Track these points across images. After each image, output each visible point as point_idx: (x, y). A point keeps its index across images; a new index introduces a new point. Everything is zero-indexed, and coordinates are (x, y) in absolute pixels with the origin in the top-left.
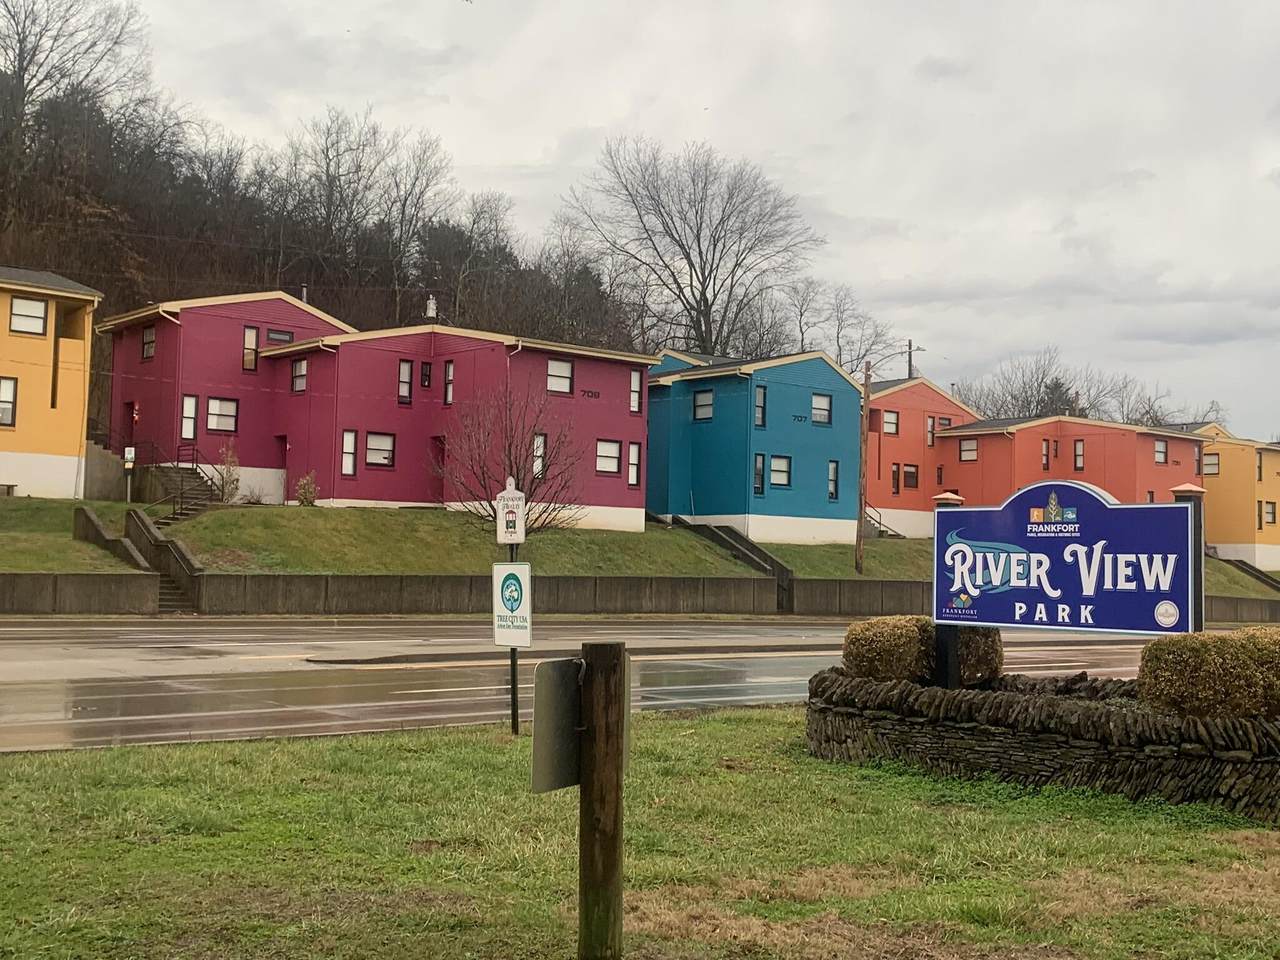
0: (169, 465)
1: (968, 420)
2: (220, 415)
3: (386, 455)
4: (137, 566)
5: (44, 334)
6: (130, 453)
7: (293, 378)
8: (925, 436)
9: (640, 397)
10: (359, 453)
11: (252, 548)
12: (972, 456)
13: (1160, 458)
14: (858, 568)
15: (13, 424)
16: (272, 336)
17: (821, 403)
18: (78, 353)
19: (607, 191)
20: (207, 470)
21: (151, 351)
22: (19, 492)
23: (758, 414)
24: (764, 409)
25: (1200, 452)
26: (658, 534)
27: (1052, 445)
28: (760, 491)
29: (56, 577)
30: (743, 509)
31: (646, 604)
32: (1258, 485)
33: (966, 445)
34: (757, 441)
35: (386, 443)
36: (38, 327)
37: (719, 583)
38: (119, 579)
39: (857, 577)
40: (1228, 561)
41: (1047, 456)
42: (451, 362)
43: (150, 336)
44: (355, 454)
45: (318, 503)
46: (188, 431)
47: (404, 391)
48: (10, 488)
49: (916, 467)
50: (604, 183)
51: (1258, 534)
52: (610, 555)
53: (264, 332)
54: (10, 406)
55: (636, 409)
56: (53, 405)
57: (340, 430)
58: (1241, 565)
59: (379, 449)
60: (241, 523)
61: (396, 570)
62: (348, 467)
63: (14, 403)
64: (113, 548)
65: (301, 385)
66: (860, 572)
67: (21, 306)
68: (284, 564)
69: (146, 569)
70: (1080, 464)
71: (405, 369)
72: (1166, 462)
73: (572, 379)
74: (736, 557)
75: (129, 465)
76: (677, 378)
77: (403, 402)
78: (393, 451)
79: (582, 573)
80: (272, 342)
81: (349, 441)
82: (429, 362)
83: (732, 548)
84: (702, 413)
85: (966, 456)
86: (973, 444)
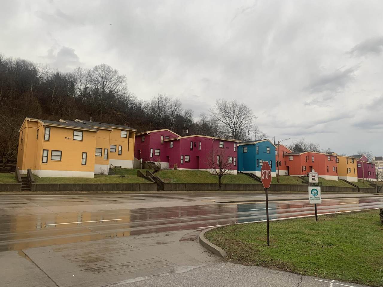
0: (149, 162)
1: (290, 152)
2: (157, 152)
3: (188, 160)
4: (153, 182)
5: (127, 137)
6: (141, 160)
7: (170, 145)
8: (282, 155)
9: (236, 149)
10: (184, 159)
11: (171, 178)
12: (292, 159)
13: (329, 159)
14: (278, 182)
15: (121, 154)
16: (166, 137)
17: (268, 149)
18: (132, 141)
19: (217, 109)
20: (156, 163)
21: (144, 140)
22: (122, 167)
23: (257, 152)
24: (258, 150)
25: (336, 158)
26: (239, 175)
27: (307, 157)
28: (258, 167)
29: (140, 184)
30: (255, 170)
31: (241, 189)
32: (347, 165)
33: (290, 157)
34: (257, 157)
35: (188, 157)
36: (125, 136)
37: (254, 185)
38: (150, 184)
39: (278, 183)
40: (342, 180)
41: (307, 159)
42: (200, 142)
43: (143, 137)
44: (183, 160)
45: (178, 169)
46: (151, 156)
47: (191, 147)
48: (121, 166)
49: (281, 161)
50: (216, 107)
51: (348, 175)
52: (233, 179)
53: (164, 136)
54: (120, 151)
55: (235, 151)
56: (128, 151)
57: (180, 155)
58: (344, 180)
59: (187, 158)
60: (167, 173)
61: (197, 182)
62: (182, 162)
63: (121, 151)
64: (147, 178)
65: (172, 146)
66: (279, 183)
67: (123, 132)
68: (177, 181)
69: (154, 182)
70: (313, 161)
71: (191, 143)
72: (330, 160)
73: (224, 145)
74: (255, 180)
75: (141, 162)
76: (240, 144)
77: (191, 149)
78: (190, 159)
79: (229, 183)
80: (166, 138)
81: (182, 157)
82: (196, 142)
83: (254, 178)
84: (245, 151)
85: (290, 159)
86: (292, 157)
